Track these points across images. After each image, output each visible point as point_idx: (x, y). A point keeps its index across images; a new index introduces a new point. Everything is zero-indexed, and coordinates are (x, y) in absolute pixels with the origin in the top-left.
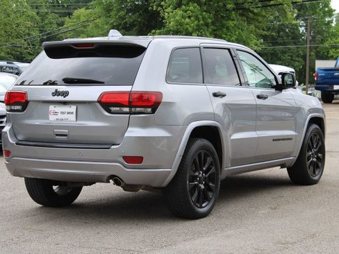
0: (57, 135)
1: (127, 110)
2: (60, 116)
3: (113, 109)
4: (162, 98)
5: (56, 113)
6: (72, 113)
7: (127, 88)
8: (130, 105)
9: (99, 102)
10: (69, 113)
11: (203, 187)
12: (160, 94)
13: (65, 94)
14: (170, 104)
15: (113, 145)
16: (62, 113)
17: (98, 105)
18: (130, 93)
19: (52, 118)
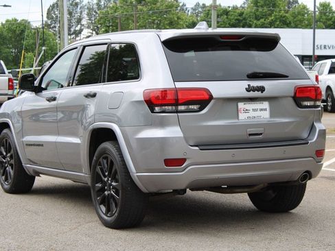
0: (250, 135)
2: (252, 114)
5: (246, 111)
6: (265, 110)
10: (261, 110)
13: (262, 89)
16: (254, 110)
19: (242, 116)
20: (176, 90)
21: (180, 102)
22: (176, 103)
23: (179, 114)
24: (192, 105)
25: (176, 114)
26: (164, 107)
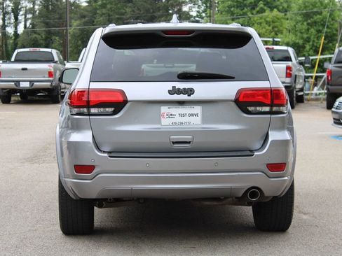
0: (174, 143)
1: (267, 109)
2: (178, 119)
5: (171, 116)
6: (197, 115)
8: (272, 103)
9: (237, 100)
10: (191, 115)
13: (190, 92)
15: (257, 150)
16: (180, 115)
18: (272, 90)
19: (166, 122)
20: (89, 91)
21: (91, 104)
22: (88, 105)
23: (91, 117)
24: (108, 107)
25: (88, 117)
26: (81, 109)
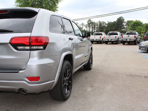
1: (28, 48)
3: (20, 48)
4: (49, 40)
7: (28, 34)
8: (30, 45)
9: (10, 43)
11: (67, 84)
12: (47, 38)
14: (53, 44)
15: (21, 70)
17: (10, 45)
18: (30, 38)
